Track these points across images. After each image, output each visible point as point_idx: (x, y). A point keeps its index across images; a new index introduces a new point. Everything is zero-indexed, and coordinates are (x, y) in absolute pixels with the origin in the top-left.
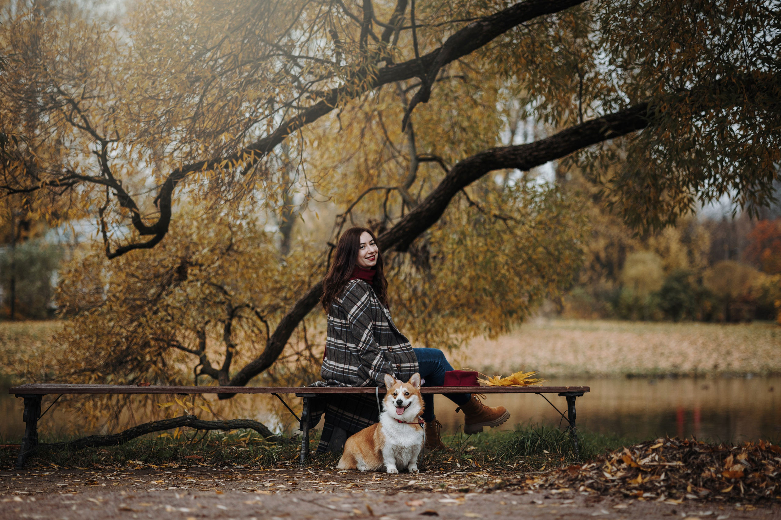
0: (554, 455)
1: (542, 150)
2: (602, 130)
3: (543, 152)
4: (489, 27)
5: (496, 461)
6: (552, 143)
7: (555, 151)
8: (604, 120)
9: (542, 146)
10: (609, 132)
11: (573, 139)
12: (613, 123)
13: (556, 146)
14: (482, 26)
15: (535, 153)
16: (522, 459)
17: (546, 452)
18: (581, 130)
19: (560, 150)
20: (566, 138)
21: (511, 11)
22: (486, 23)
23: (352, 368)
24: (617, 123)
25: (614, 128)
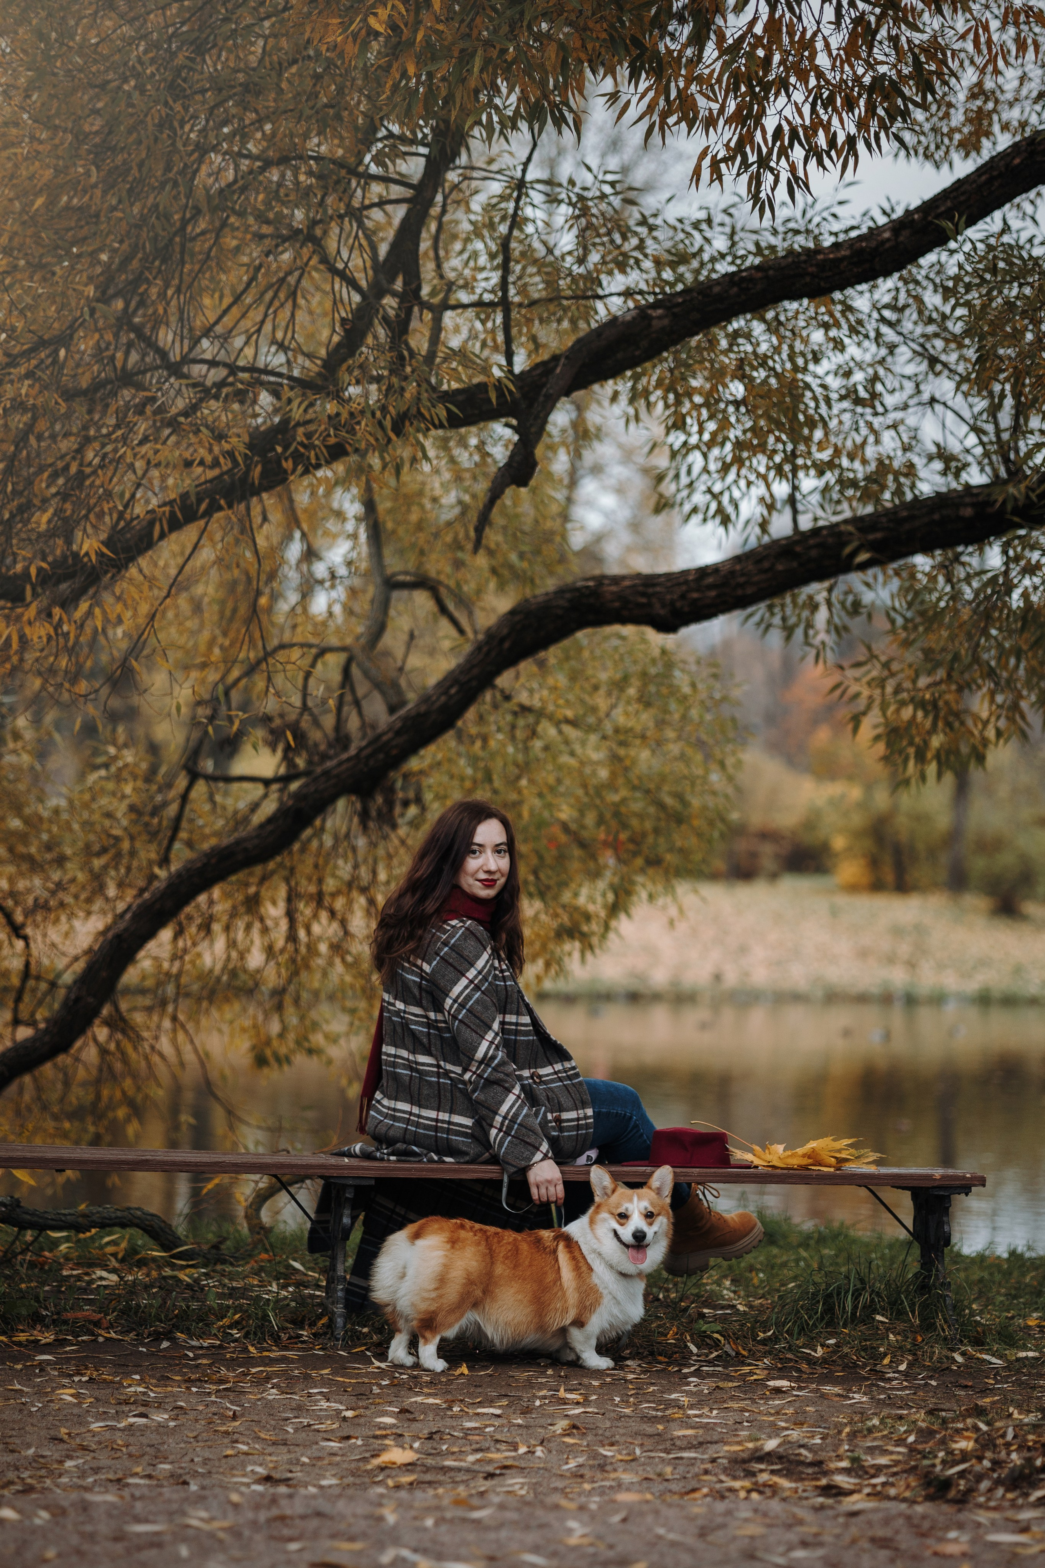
0: (901, 1326)
1: (710, 587)
2: (848, 550)
3: (713, 593)
4: (666, 322)
5: (775, 1339)
6: (732, 573)
7: (739, 592)
8: (850, 528)
9: (710, 580)
10: (863, 557)
11: (780, 567)
12: (871, 537)
13: (742, 580)
14: (650, 318)
15: (695, 595)
16: (831, 1335)
17: (879, 1318)
18: (798, 549)
19: (749, 591)
20: (766, 564)
21: (717, 289)
22: (660, 312)
23: (457, 1119)
24: (879, 535)
25: (872, 546)
